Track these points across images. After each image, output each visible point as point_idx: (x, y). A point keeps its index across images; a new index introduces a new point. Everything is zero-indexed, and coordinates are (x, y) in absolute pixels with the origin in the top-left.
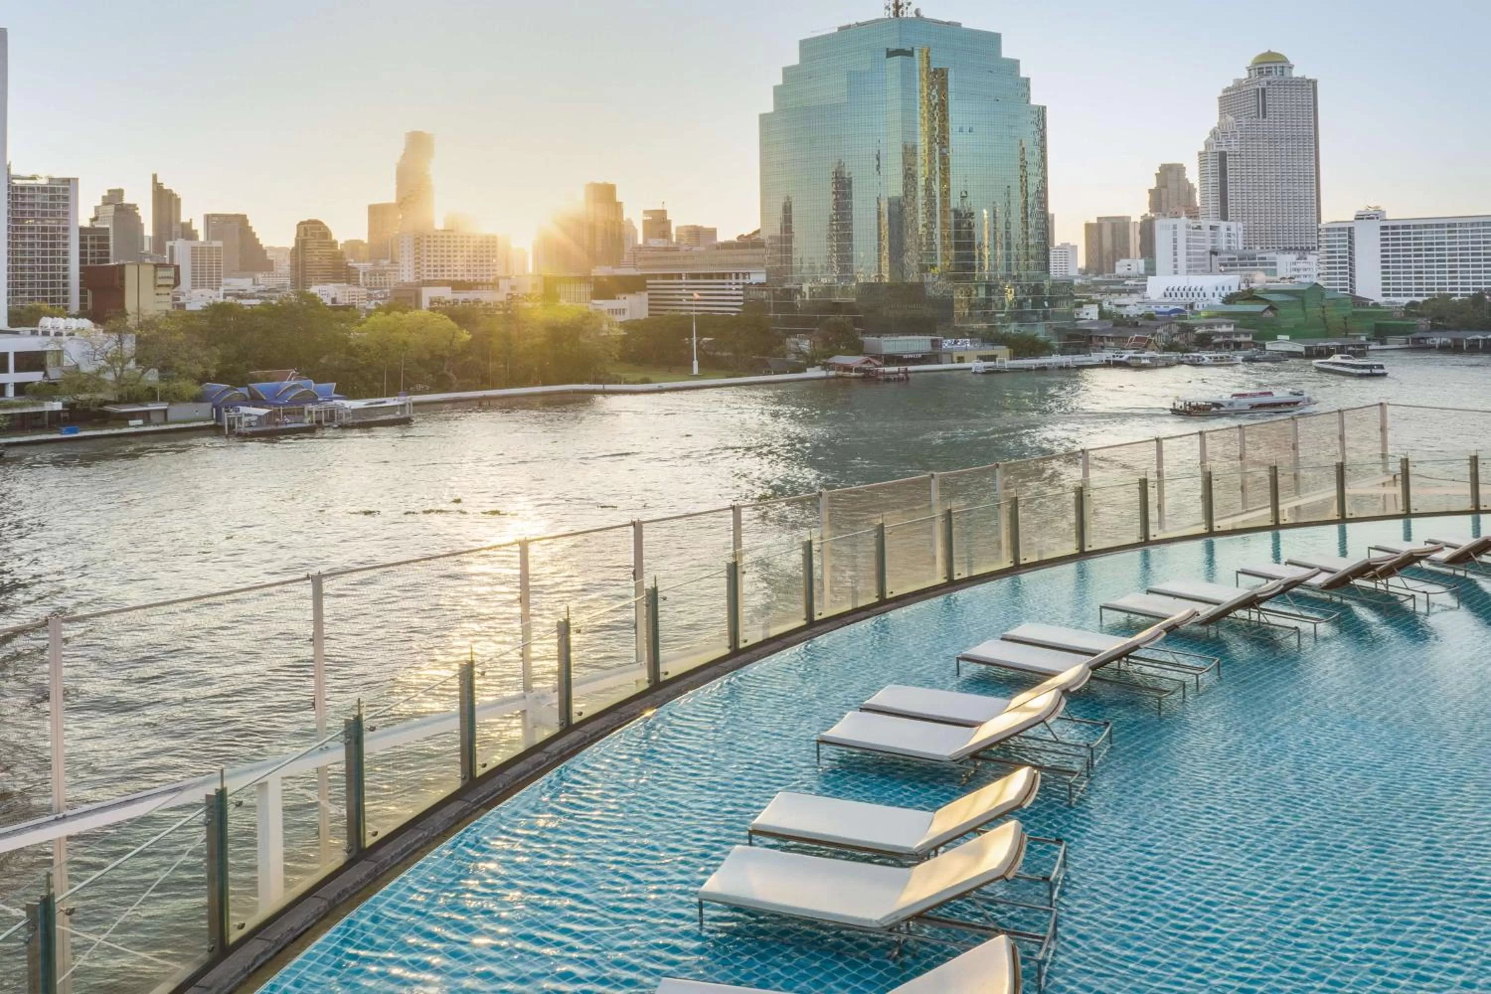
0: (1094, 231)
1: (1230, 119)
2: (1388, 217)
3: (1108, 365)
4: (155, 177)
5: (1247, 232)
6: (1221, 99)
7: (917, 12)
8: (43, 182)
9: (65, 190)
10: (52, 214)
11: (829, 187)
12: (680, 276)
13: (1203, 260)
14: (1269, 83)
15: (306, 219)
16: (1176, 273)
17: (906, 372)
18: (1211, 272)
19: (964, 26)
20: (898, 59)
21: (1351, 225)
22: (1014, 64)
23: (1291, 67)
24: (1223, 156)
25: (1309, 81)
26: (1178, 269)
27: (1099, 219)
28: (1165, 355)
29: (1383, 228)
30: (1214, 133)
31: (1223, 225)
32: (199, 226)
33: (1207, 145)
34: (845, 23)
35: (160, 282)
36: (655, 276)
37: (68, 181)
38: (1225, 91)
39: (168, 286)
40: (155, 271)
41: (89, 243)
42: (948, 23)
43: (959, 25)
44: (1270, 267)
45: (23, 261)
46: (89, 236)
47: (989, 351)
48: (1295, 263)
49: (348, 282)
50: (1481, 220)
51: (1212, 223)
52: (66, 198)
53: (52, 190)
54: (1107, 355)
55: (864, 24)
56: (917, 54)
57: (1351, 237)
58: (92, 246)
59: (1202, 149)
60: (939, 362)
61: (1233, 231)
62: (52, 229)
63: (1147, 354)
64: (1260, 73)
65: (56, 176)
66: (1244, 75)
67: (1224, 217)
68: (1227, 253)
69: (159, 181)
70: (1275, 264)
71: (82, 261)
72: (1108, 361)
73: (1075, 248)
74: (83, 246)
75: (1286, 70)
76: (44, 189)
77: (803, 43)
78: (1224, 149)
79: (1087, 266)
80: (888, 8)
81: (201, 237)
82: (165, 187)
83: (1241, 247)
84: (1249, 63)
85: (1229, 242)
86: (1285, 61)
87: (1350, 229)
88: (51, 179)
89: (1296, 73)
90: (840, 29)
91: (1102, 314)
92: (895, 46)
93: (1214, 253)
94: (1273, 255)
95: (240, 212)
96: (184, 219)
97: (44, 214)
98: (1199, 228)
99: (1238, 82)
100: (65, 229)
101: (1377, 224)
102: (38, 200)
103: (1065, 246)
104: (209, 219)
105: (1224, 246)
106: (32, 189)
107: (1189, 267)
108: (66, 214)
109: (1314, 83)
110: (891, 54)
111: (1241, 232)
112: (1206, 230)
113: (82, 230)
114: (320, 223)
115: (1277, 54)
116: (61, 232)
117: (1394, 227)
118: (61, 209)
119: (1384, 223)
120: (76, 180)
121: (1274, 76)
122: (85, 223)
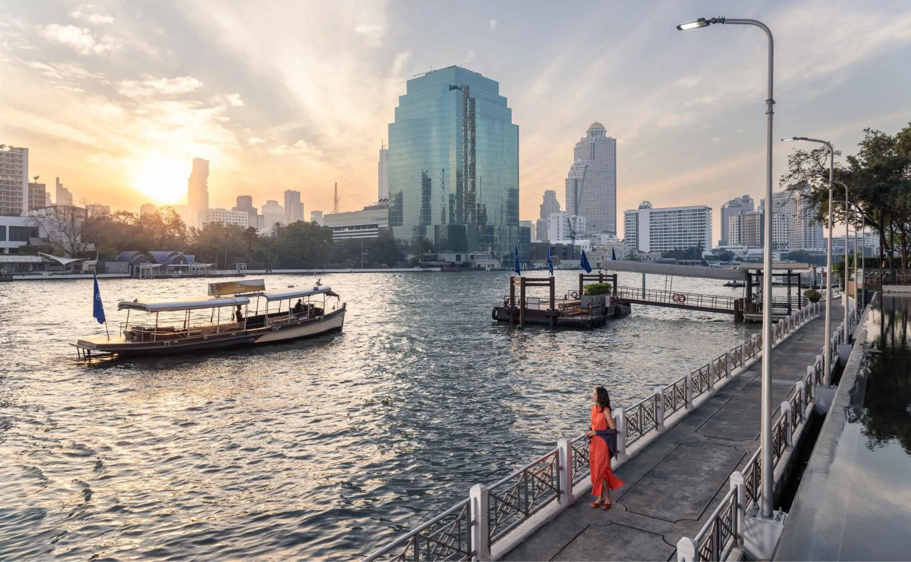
1: (579, 160)
2: (653, 207)
4: (58, 179)
6: (575, 149)
8: (6, 149)
9: (21, 156)
10: (13, 172)
14: (596, 140)
19: (483, 76)
20: (455, 91)
21: (635, 212)
22: (505, 100)
23: (605, 132)
24: (576, 181)
25: (613, 139)
29: (651, 213)
30: (572, 168)
33: (569, 174)
34: (429, 71)
37: (22, 150)
38: (577, 144)
41: (34, 193)
42: (475, 73)
43: (481, 75)
46: (34, 189)
50: (692, 209)
52: (21, 162)
53: (13, 155)
56: (462, 90)
57: (637, 219)
58: (36, 195)
61: (582, 221)
62: (13, 183)
64: (592, 134)
65: (15, 146)
68: (579, 233)
69: (60, 182)
74: (30, 195)
75: (603, 133)
76: (7, 154)
77: (408, 82)
78: (576, 177)
83: (586, 230)
84: (587, 129)
85: (580, 228)
86: (604, 128)
87: (637, 214)
88: (12, 148)
89: (607, 135)
92: (453, 84)
94: (600, 234)
97: (8, 172)
99: (582, 139)
100: (21, 183)
101: (648, 211)
108: (21, 172)
109: (615, 140)
110: (452, 88)
111: (585, 223)
113: (30, 185)
115: (600, 124)
116: (18, 185)
117: (655, 213)
118: (18, 169)
119: (651, 211)
120: (27, 149)
121: (598, 137)
122: (31, 180)
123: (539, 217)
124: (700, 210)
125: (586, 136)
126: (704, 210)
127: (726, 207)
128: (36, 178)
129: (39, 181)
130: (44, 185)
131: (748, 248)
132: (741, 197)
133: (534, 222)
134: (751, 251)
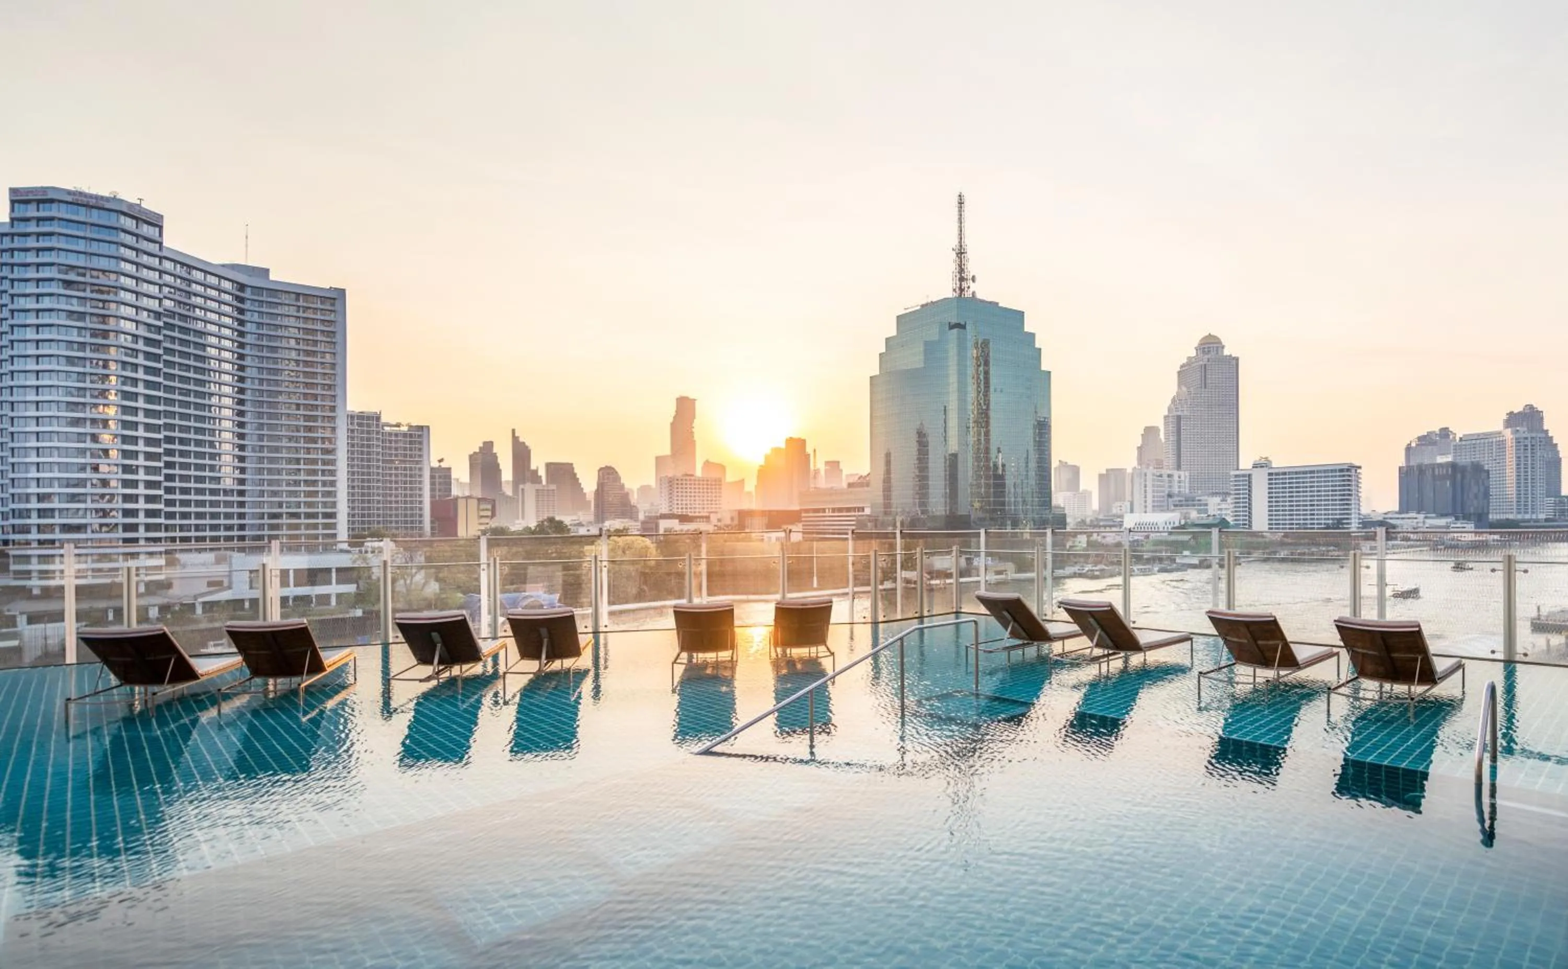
0: (1104, 479)
1: (1184, 389)
2: (1274, 465)
3: (1075, 575)
4: (513, 431)
5: (1192, 479)
6: (1179, 373)
7: (974, 293)
8: (404, 429)
9: (421, 436)
10: (411, 457)
11: (914, 438)
12: (824, 510)
13: (1163, 501)
14: (1209, 360)
15: (603, 466)
16: (1146, 512)
17: (945, 584)
18: (1168, 510)
19: (1000, 305)
20: (955, 331)
21: (1248, 472)
22: (1032, 336)
23: (1223, 347)
24: (1179, 418)
25: (1234, 358)
26: (1148, 509)
27: (1107, 470)
28: (1110, 568)
29: (1270, 474)
30: (1173, 401)
31: (1176, 474)
32: (542, 473)
33: (1169, 410)
34: (924, 302)
35: (482, 513)
36: (807, 511)
37: (421, 428)
38: (1182, 367)
39: (487, 517)
40: (479, 504)
41: (437, 483)
42: (990, 303)
43: (997, 304)
44: (1203, 507)
45: (391, 495)
46: (437, 475)
47: (1001, 566)
48: (1219, 504)
49: (631, 518)
50: (1330, 468)
51: (1169, 472)
52: (421, 442)
53: (411, 436)
54: (1076, 569)
55: (936, 302)
56: (968, 327)
57: (1250, 482)
58: (440, 484)
59: (1166, 413)
60: (970, 576)
61: (1183, 478)
63: (1099, 567)
64: (1204, 352)
65: (414, 424)
66: (1193, 353)
67: (1179, 467)
68: (1178, 496)
69: (517, 435)
70: (1206, 505)
71: (432, 496)
72: (1075, 573)
73: (1090, 493)
74: (432, 484)
75: (1220, 349)
76: (405, 435)
77: (899, 318)
78: (1179, 413)
79: (1100, 508)
80: (954, 290)
81: (544, 482)
82: (521, 440)
83: (1187, 491)
84: (1196, 345)
85: (1179, 487)
86: (1220, 342)
87: (1250, 475)
88: (410, 427)
89: (1226, 352)
90: (923, 306)
91: (1090, 544)
92: (954, 321)
93: (1170, 496)
94: (1206, 498)
95: (570, 462)
96: (533, 467)
97: (405, 456)
98: (1161, 476)
99: (1189, 358)
100: (421, 469)
101: (1267, 471)
102: (401, 445)
103: (1085, 491)
104: (549, 466)
105: (1176, 490)
106: (396, 435)
107: (1154, 506)
108: (421, 456)
109: (1237, 359)
110: (952, 327)
111: (1187, 480)
112: (1165, 478)
113: (432, 469)
114: (613, 469)
115: (1215, 337)
116: (417, 472)
117: (1277, 474)
118: (417, 453)
119: (1271, 471)
120: (428, 427)
121: (1212, 355)
122: (435, 464)
123: (1135, 463)
124: (1341, 470)
125: (1194, 354)
126: (1348, 470)
127: (1413, 445)
128: (441, 461)
129: (443, 465)
130: (449, 469)
131: (1426, 518)
132: (1437, 430)
133: (1129, 471)
134: (1429, 522)
